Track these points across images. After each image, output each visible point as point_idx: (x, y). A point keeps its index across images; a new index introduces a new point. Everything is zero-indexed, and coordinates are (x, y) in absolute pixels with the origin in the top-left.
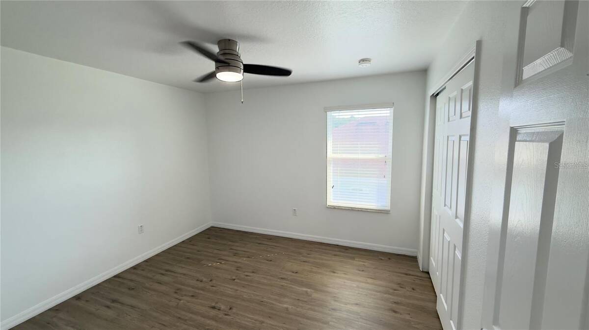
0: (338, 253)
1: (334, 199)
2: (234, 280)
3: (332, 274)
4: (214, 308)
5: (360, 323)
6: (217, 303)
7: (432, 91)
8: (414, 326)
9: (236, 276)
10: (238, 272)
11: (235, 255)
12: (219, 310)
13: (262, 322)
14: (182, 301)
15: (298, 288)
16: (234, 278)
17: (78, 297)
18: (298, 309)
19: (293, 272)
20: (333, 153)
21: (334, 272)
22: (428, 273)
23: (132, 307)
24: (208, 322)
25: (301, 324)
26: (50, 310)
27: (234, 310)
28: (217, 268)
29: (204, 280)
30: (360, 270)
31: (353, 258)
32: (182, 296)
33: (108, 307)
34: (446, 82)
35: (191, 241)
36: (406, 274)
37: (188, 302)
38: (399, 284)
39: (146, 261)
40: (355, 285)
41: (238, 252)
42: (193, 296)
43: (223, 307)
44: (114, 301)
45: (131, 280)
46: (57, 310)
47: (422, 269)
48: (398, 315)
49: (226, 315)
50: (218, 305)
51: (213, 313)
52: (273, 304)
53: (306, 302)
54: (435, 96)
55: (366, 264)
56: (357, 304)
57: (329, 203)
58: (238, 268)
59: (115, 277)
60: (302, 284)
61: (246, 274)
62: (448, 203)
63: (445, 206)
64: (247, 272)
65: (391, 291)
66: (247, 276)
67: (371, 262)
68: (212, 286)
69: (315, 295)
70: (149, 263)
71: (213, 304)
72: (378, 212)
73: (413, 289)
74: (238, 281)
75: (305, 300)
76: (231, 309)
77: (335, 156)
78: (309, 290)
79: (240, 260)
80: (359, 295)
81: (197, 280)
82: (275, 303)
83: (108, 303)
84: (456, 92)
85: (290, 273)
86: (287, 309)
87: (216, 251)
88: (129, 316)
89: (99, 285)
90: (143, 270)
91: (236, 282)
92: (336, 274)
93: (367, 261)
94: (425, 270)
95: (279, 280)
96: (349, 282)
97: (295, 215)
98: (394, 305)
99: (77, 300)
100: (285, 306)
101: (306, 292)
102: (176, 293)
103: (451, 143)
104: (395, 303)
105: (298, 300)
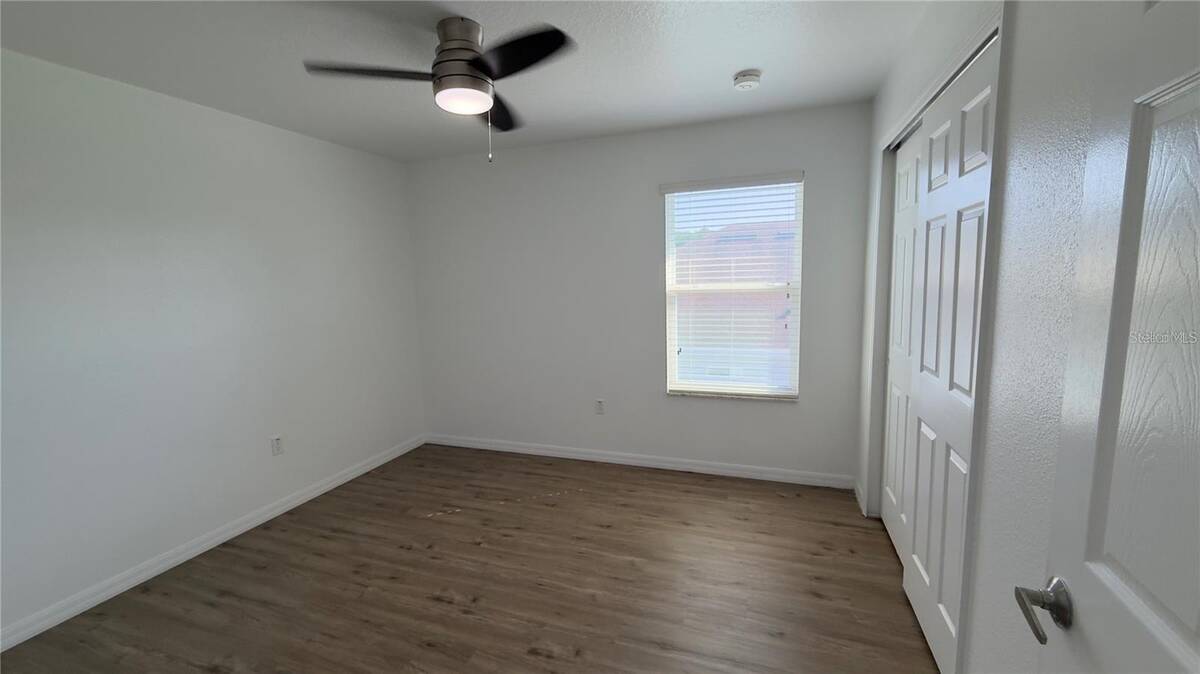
0: (695, 487)
1: (680, 378)
2: (479, 544)
3: (684, 527)
4: (438, 599)
5: (748, 619)
6: (445, 589)
7: (887, 138)
8: (859, 621)
9: (483, 537)
10: (485, 528)
11: (477, 497)
12: (450, 603)
13: (542, 625)
14: (370, 589)
15: (613, 556)
16: (478, 540)
17: (145, 588)
18: (617, 597)
19: (602, 526)
20: (679, 282)
21: (687, 524)
22: (880, 520)
23: (265, 603)
24: (429, 627)
25: (625, 624)
26: (84, 614)
27: (483, 603)
28: (440, 522)
29: (415, 545)
30: (739, 519)
31: (724, 497)
32: (369, 579)
33: (212, 605)
34: (922, 111)
35: (383, 471)
36: (836, 524)
37: (384, 590)
38: (822, 543)
39: (289, 513)
40: (732, 548)
41: (483, 490)
42: (393, 578)
43: (458, 598)
44: (223, 593)
45: (260, 552)
46: (100, 614)
47: (868, 512)
48: (823, 602)
49: (466, 612)
50: (446, 594)
51: (437, 609)
52: (564, 589)
53: (631, 581)
54: (894, 149)
55: (751, 506)
56: (738, 583)
57: (671, 386)
58: (486, 522)
59: (225, 545)
60: (620, 548)
61: (502, 531)
62: (930, 362)
63: (922, 370)
64: (506, 528)
65: (809, 556)
66: (505, 536)
67: (761, 502)
68: (433, 558)
69: (652, 569)
70: (297, 516)
71: (437, 593)
72: (775, 401)
73: (852, 552)
74: (486, 546)
75: (631, 578)
76: (474, 600)
77: (684, 287)
78: (637, 560)
79: (487, 507)
80: (741, 565)
81: (401, 547)
82: (568, 586)
83: (213, 597)
84: (949, 122)
85: (597, 529)
86: (593, 596)
87: (438, 491)
88: (258, 620)
89: (190, 562)
90: (284, 531)
91: (484, 548)
92: (690, 528)
93: (753, 501)
94: (874, 515)
95: (573, 542)
96: (719, 541)
97: (602, 414)
98: (814, 583)
99: (143, 592)
100: (590, 591)
101: (632, 564)
102: (356, 572)
103: (935, 235)
104: (817, 578)
105: (616, 578)
